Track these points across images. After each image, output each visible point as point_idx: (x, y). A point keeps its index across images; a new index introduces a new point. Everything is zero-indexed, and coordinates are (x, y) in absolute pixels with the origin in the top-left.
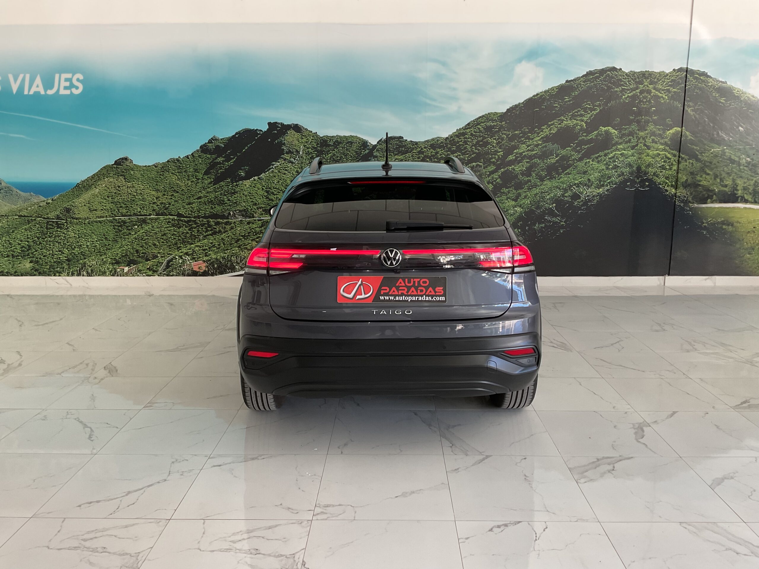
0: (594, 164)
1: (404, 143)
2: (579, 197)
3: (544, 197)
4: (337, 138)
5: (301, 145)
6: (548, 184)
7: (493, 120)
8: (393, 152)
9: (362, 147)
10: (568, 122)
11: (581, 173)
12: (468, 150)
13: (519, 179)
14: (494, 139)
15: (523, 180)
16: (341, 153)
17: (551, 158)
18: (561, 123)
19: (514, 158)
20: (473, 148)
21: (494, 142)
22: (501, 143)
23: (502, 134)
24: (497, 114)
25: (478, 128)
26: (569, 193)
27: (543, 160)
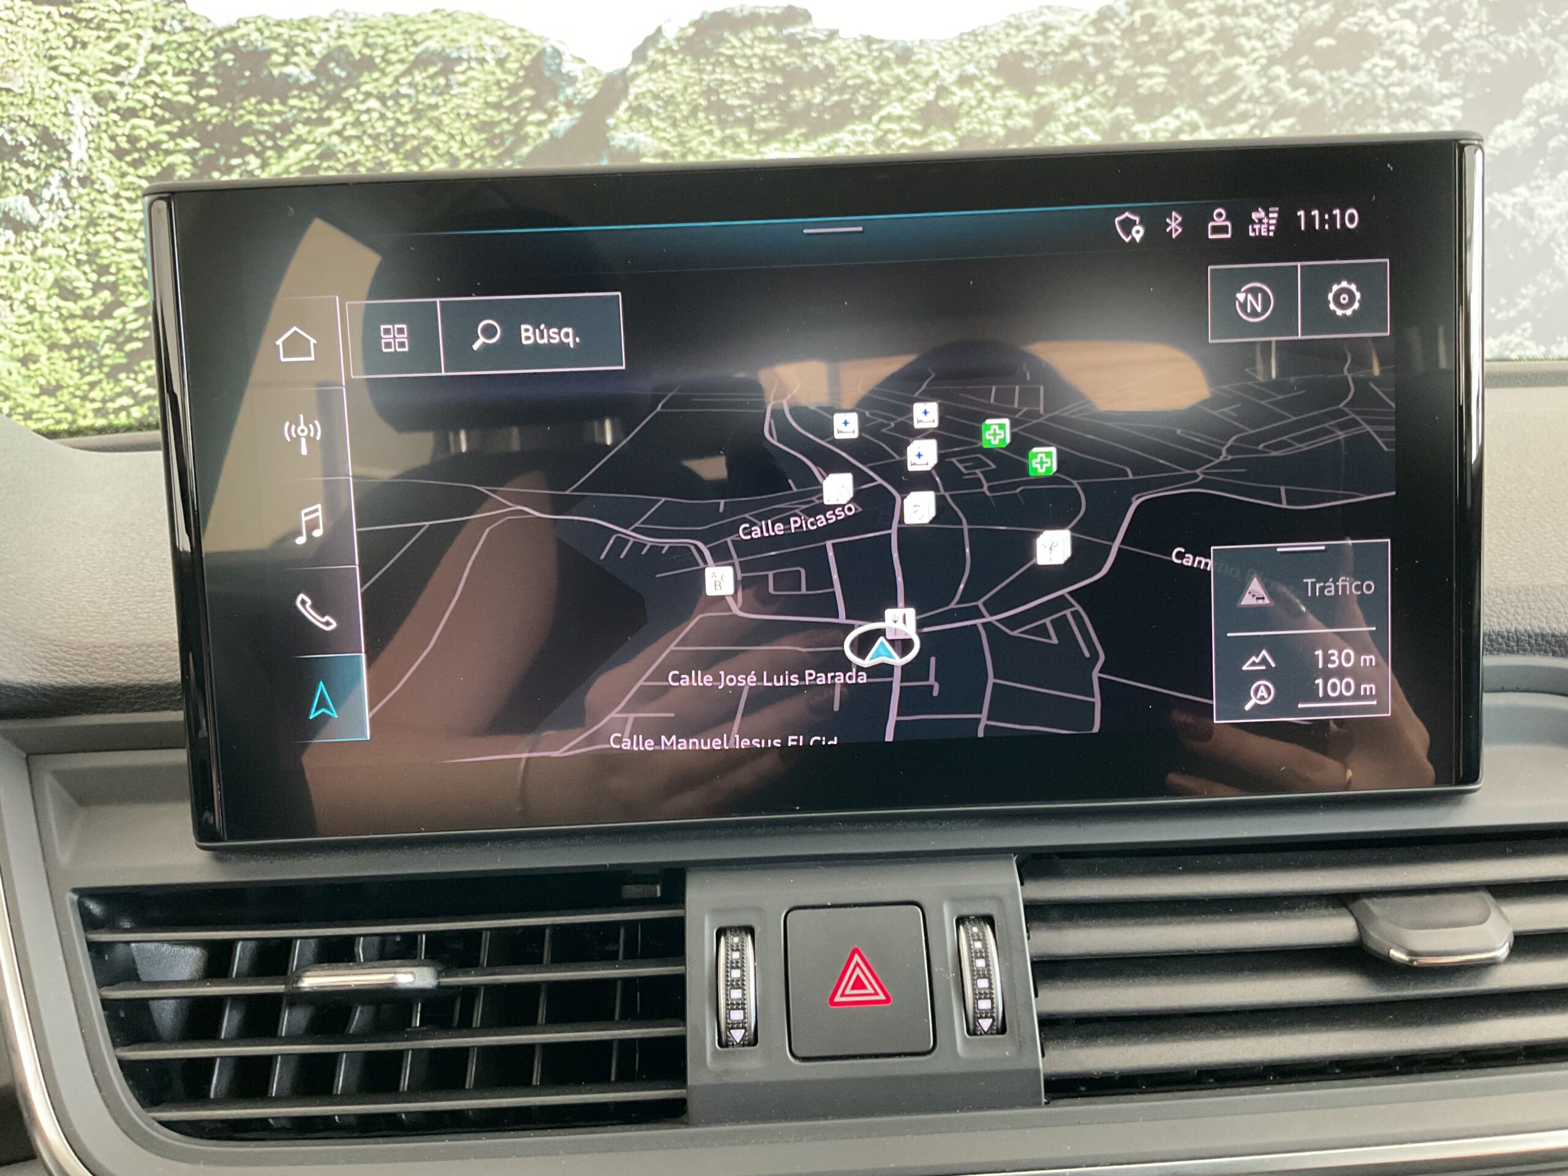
1: (817, 50)
4: (340, 35)
5: (76, 91)
8: (749, 122)
9: (529, 92)
12: (1243, 90)
16: (376, 137)
19: (1528, 133)
20: (1277, 78)
21: (1402, 32)
22: (1448, 37)
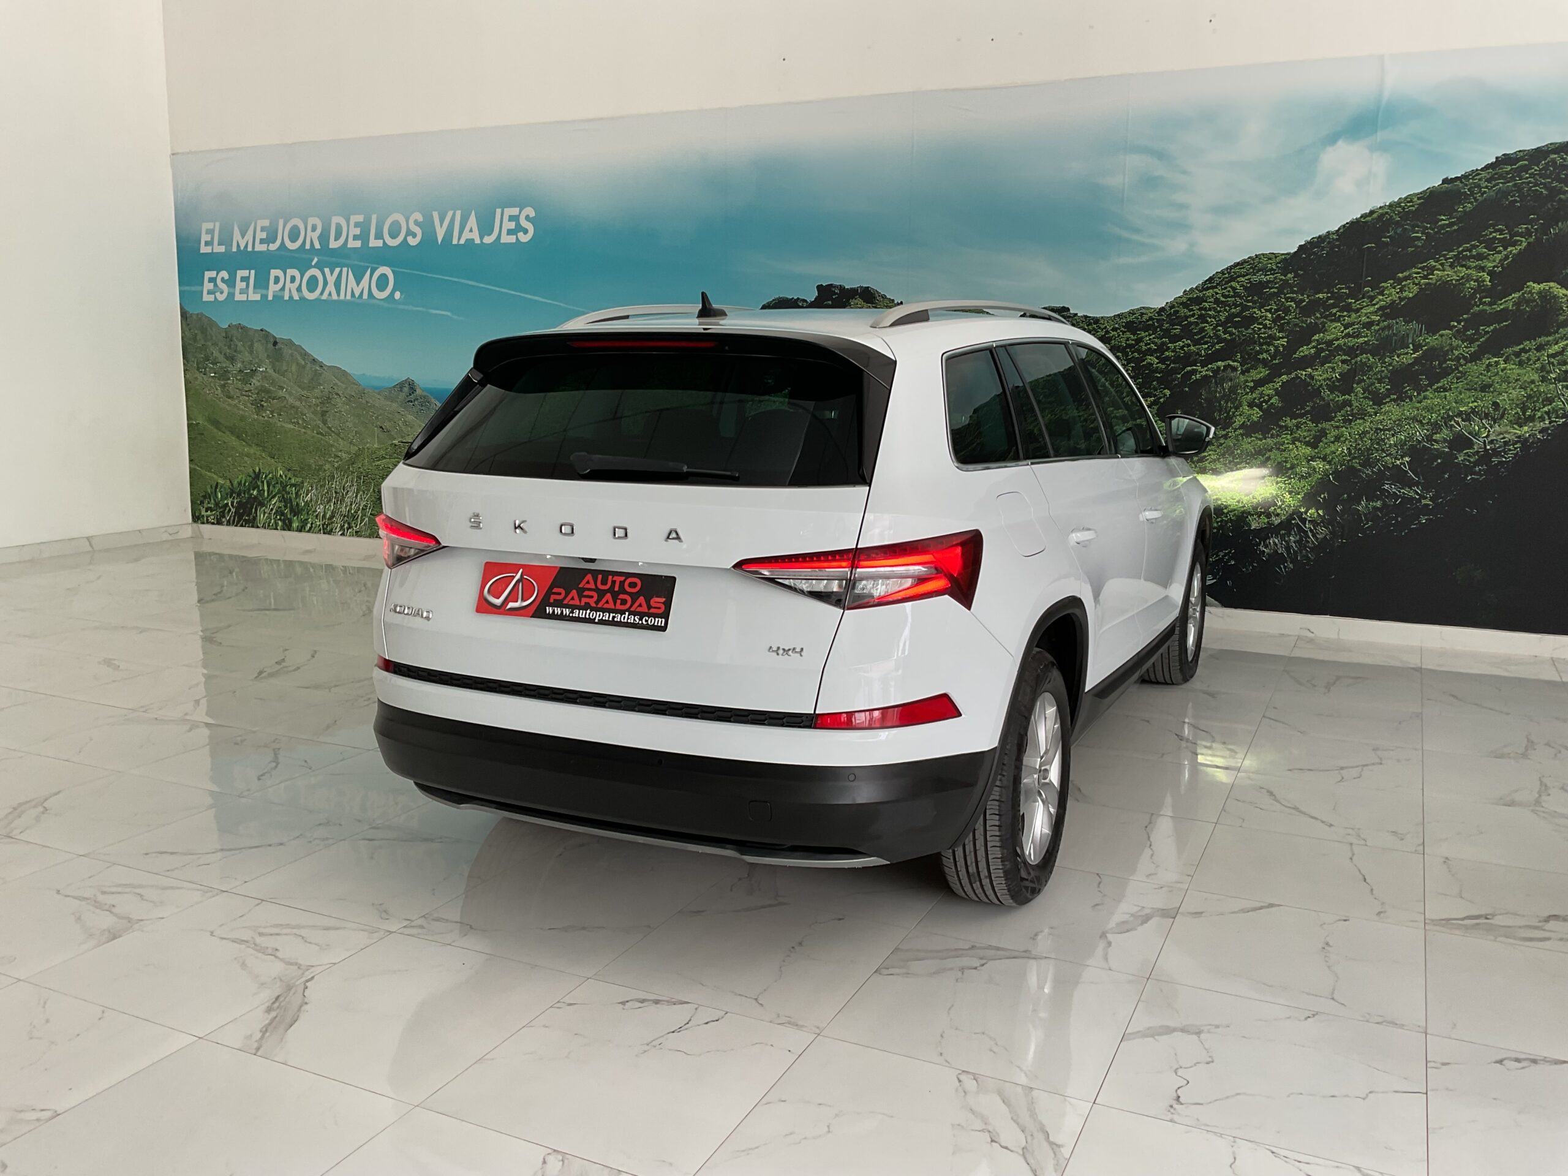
0: (1510, 370)
2: (1470, 444)
3: (1383, 440)
6: (1392, 411)
7: (1265, 270)
10: (1446, 273)
11: (1476, 390)
13: (1323, 399)
14: (1267, 311)
15: (1331, 400)
17: (1401, 354)
18: (1429, 274)
23: (1287, 299)
24: (1276, 257)
25: (1231, 287)
26: (1445, 434)
27: (1382, 360)
